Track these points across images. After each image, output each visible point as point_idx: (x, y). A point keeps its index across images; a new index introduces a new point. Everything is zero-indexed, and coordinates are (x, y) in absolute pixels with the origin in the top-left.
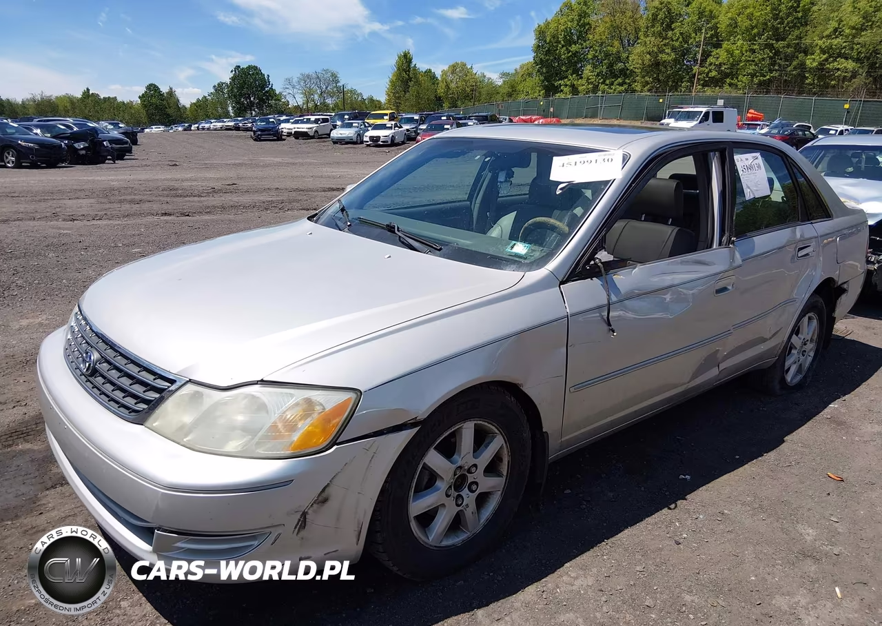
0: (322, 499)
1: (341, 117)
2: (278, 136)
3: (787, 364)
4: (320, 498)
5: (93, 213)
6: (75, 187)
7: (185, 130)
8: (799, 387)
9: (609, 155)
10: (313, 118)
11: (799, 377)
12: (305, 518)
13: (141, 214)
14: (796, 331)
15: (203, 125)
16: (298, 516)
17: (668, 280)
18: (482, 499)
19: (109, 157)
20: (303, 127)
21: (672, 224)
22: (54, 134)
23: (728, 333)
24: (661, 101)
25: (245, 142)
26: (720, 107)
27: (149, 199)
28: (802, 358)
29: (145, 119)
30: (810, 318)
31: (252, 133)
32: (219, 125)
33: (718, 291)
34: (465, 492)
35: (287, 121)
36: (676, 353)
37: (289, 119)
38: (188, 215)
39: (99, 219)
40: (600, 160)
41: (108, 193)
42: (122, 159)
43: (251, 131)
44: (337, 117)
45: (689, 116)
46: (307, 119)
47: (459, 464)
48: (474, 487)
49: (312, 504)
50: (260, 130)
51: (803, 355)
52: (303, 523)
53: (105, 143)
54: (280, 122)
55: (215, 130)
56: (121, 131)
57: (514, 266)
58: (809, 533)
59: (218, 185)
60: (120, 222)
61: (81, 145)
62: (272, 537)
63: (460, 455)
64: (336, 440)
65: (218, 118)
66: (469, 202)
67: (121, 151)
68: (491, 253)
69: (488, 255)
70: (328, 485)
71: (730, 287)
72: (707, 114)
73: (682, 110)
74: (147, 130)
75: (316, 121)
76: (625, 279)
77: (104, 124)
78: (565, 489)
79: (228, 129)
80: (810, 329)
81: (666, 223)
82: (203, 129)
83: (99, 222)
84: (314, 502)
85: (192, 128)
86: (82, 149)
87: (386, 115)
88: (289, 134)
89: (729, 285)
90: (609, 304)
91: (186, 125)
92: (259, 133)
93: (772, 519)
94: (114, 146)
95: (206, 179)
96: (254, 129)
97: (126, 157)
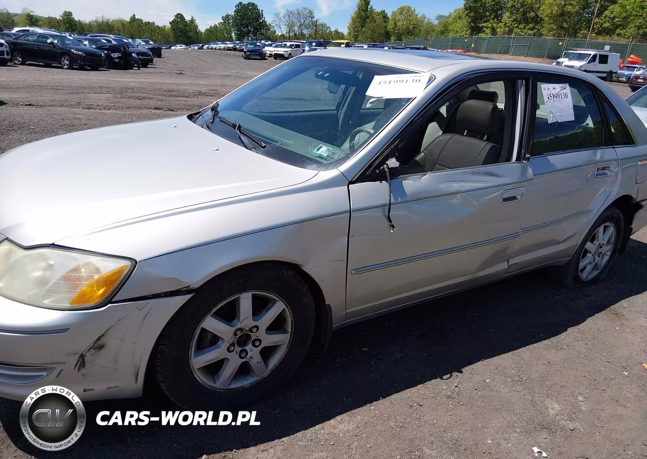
0: (98, 345)
1: (310, 44)
2: (262, 56)
3: (582, 265)
4: (96, 345)
5: (105, 104)
6: (103, 85)
7: (199, 49)
8: (594, 281)
9: (419, 76)
10: (288, 44)
11: (595, 273)
12: (84, 360)
13: (139, 108)
14: (591, 236)
15: (211, 46)
16: (77, 357)
17: (456, 186)
18: (267, 353)
19: (135, 65)
20: (281, 51)
21: (486, 140)
22: (98, 46)
23: (517, 235)
24: (560, 44)
25: (238, 59)
26: (606, 51)
27: (150, 97)
28: (597, 259)
29: (172, 40)
30: (605, 227)
31: (243, 53)
32: (223, 46)
33: (505, 200)
34: (249, 347)
35: (270, 45)
36: (462, 248)
37: (272, 44)
38: (173, 110)
39: (108, 109)
40: (410, 80)
41: (123, 91)
42: (146, 67)
43: (243, 51)
44: (307, 44)
45: (580, 57)
46: (285, 44)
47: (239, 326)
48: (257, 343)
49: (89, 349)
50: (249, 51)
51: (599, 256)
52: (82, 362)
53: (133, 54)
54: (265, 45)
55: (220, 49)
56: (150, 47)
57: (315, 166)
58: (554, 407)
59: (204, 90)
60: (121, 112)
61: (115, 55)
62: (56, 372)
63: (239, 320)
64: (112, 299)
65: (223, 41)
66: (336, 112)
67: (145, 61)
68: (301, 153)
69: (298, 154)
70: (103, 335)
71: (519, 197)
72: (595, 56)
73: (575, 52)
74: (172, 48)
75: (291, 46)
76: (412, 184)
77: (138, 41)
78: (363, 347)
79: (229, 49)
80: (605, 235)
81: (481, 139)
82: (212, 49)
83: (107, 111)
84: (91, 348)
85: (204, 48)
86: (116, 58)
87: (343, 43)
88: (271, 56)
89: (518, 195)
90: (390, 204)
91: (201, 45)
92: (248, 53)
93: (527, 391)
94: (140, 57)
95: (198, 85)
96: (245, 50)
97: (148, 66)
